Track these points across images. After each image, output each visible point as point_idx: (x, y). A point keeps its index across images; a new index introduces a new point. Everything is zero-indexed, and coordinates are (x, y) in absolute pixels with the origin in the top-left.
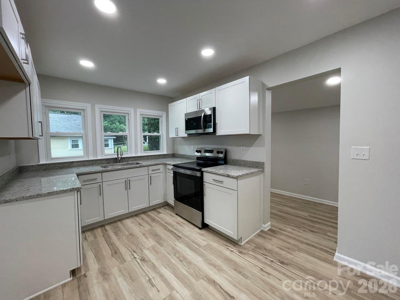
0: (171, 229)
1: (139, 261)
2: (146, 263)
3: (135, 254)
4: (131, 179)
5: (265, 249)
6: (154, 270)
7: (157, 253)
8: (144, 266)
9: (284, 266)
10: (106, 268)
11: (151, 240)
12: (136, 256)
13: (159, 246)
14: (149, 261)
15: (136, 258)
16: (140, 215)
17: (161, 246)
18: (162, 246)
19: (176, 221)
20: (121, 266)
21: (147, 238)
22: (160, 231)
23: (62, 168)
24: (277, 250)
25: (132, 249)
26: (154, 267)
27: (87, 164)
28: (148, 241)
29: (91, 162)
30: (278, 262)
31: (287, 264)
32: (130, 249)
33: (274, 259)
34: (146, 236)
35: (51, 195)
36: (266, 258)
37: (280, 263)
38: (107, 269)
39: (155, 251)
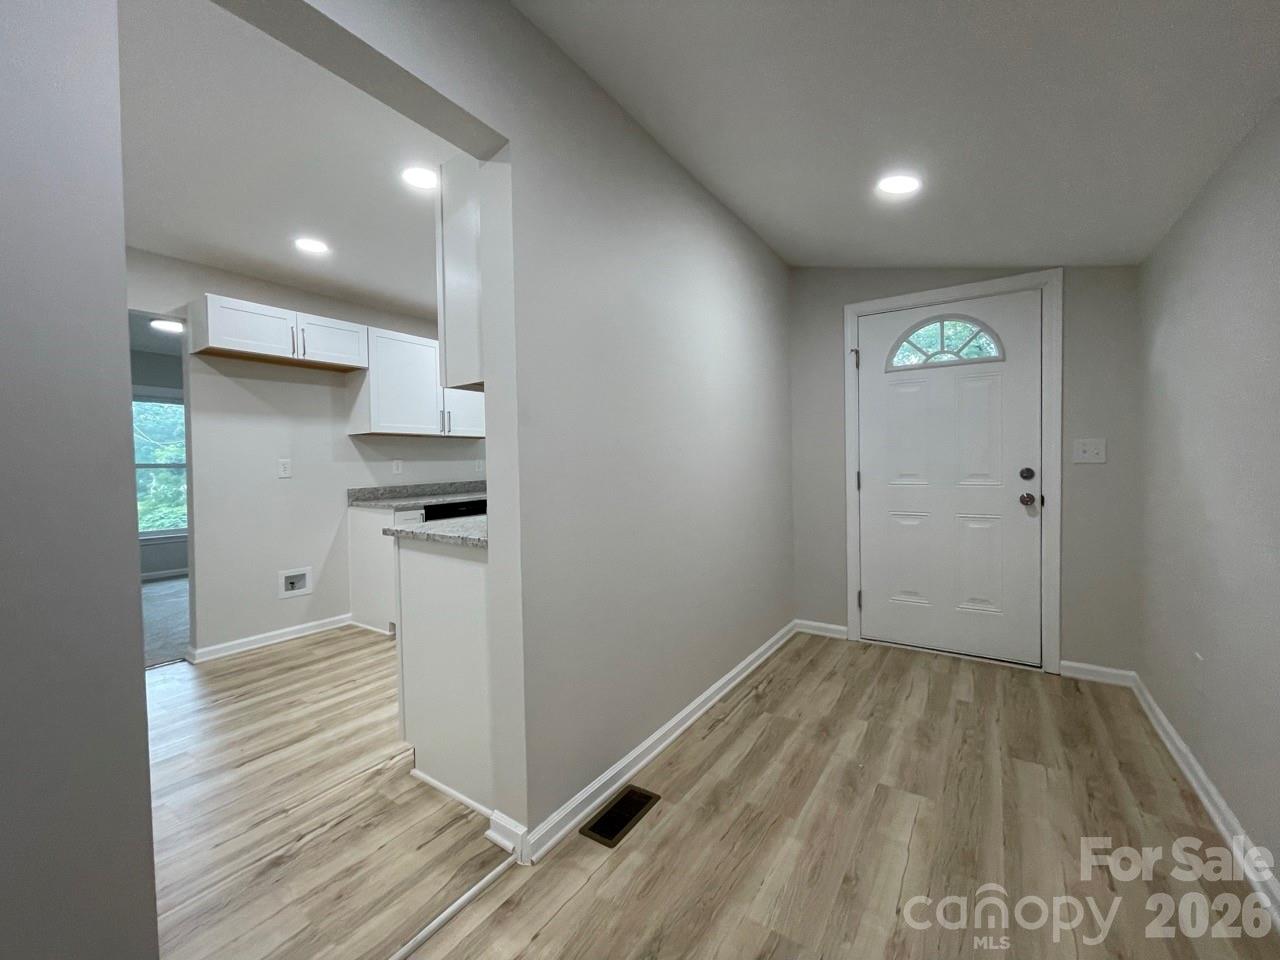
5: (366, 827)
9: (261, 865)
24: (350, 857)
30: (288, 850)
31: (262, 873)
33: (305, 845)
35: (377, 508)
36: (324, 825)
37: (280, 857)
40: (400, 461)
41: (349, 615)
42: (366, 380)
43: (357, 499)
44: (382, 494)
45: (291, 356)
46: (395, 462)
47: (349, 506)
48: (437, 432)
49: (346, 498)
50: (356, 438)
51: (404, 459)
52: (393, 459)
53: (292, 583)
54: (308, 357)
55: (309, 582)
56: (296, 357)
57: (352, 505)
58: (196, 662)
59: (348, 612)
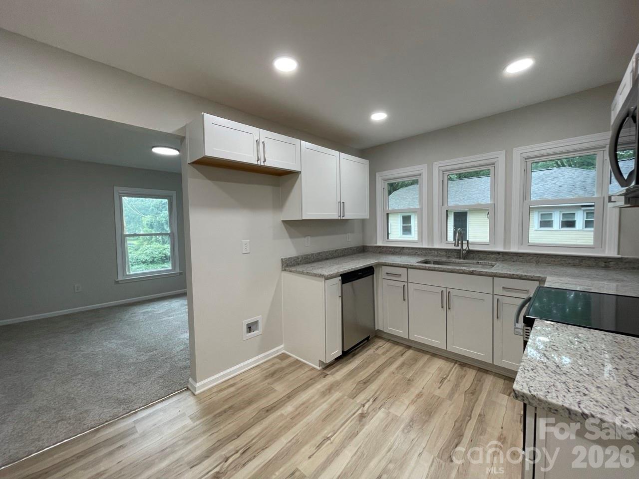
0: (467, 431)
1: (360, 411)
2: (358, 422)
3: (371, 403)
4: (453, 292)
6: (347, 437)
7: (383, 430)
8: (351, 421)
10: (338, 386)
11: (412, 408)
12: (367, 406)
13: (402, 427)
14: (363, 425)
15: (364, 406)
16: (470, 368)
17: (403, 431)
18: (406, 431)
19: (504, 432)
20: (346, 397)
21: (413, 402)
22: (445, 414)
23: (393, 253)
25: (379, 395)
26: (352, 435)
27: (419, 253)
28: (405, 407)
29: (424, 252)
32: (378, 394)
34: (416, 400)
35: (309, 275)
38: (338, 388)
39: (386, 426)
40: (309, 237)
41: (282, 346)
42: (299, 180)
43: (287, 266)
44: (301, 261)
45: (256, 163)
46: (306, 238)
47: (282, 270)
48: (337, 217)
49: (280, 264)
50: (287, 223)
51: (311, 236)
52: (305, 236)
53: (250, 328)
54: (267, 164)
55: (260, 325)
56: (259, 164)
57: (285, 270)
58: (196, 393)
59: (282, 344)
